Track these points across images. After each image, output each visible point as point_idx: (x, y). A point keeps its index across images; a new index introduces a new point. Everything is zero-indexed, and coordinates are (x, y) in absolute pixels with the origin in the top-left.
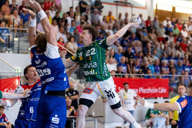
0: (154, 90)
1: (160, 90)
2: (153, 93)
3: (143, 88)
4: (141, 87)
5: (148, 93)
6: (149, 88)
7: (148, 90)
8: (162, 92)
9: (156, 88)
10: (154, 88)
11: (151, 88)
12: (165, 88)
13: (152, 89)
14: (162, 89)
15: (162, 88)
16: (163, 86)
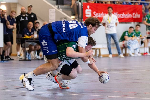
0: (128, 15)
1: (134, 15)
2: (127, 18)
3: (117, 13)
4: (116, 12)
5: (122, 17)
6: (123, 13)
7: (122, 15)
8: (136, 17)
9: (130, 13)
10: (128, 13)
11: (125, 13)
12: (138, 14)
13: (127, 15)
14: (135, 15)
15: (136, 13)
16: (137, 12)
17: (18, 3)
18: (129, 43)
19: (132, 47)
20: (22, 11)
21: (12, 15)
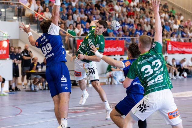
1: (118, 49)
2: (112, 52)
5: (108, 51)
6: (109, 47)
7: (108, 49)
8: (119, 50)
9: (114, 48)
11: (111, 48)
12: (121, 47)
14: (119, 49)
16: (120, 46)
17: (19, 39)
18: (116, 75)
19: (118, 78)
20: (26, 48)
21: (15, 51)
